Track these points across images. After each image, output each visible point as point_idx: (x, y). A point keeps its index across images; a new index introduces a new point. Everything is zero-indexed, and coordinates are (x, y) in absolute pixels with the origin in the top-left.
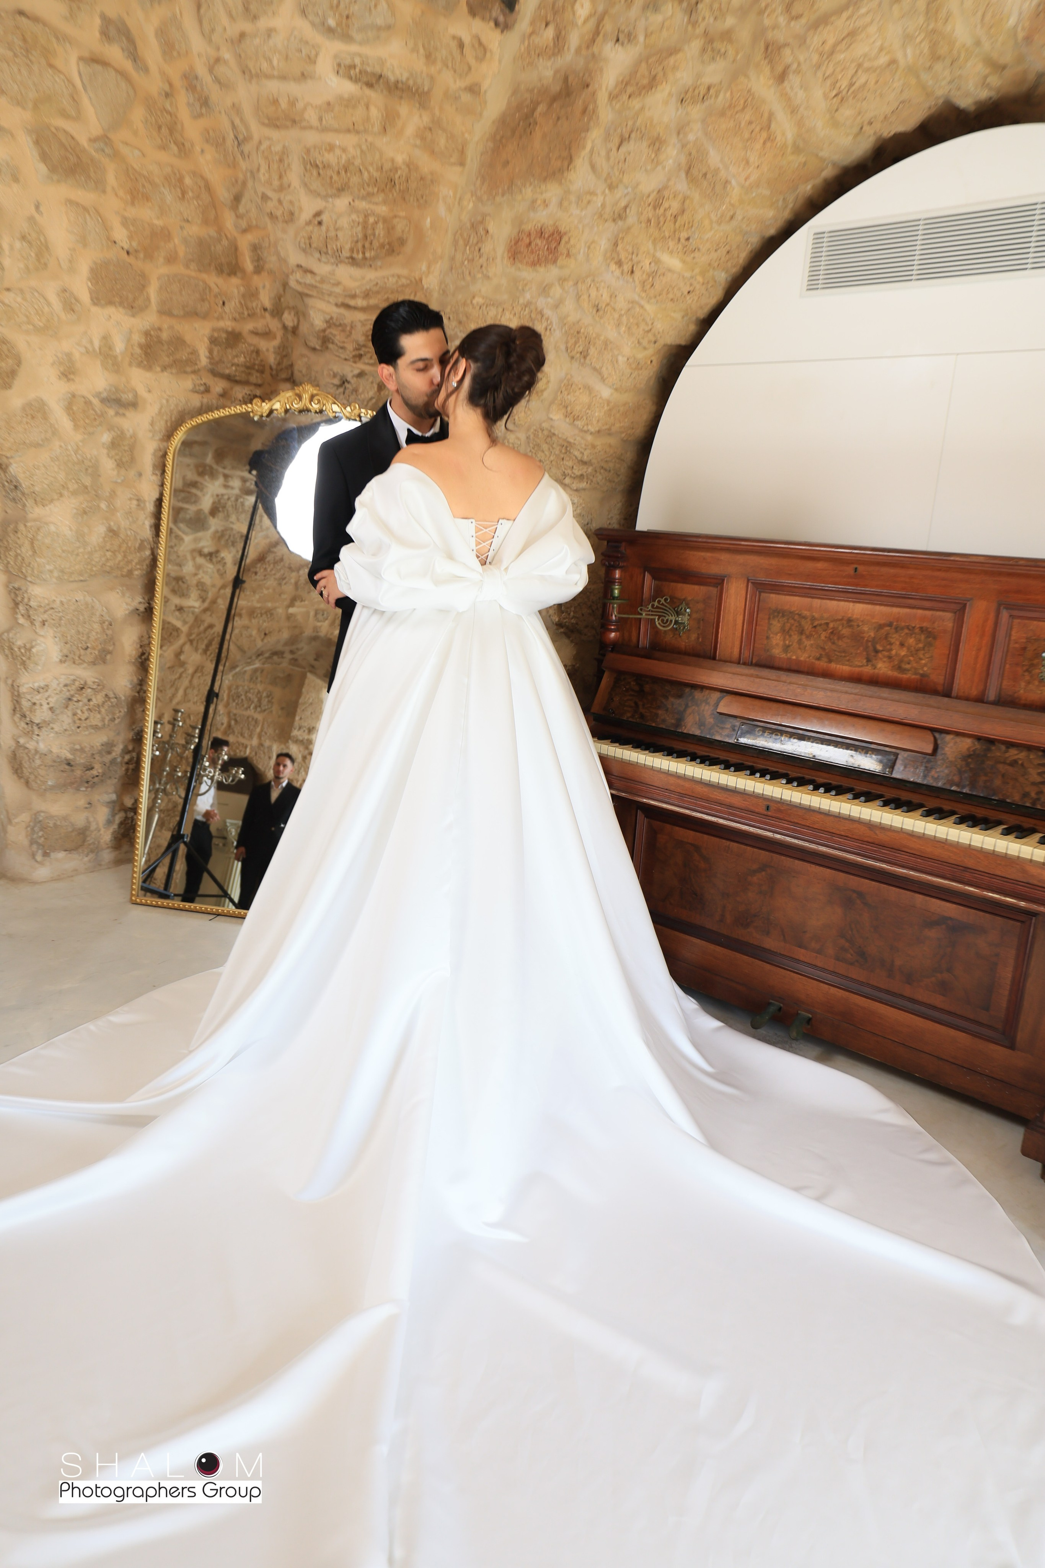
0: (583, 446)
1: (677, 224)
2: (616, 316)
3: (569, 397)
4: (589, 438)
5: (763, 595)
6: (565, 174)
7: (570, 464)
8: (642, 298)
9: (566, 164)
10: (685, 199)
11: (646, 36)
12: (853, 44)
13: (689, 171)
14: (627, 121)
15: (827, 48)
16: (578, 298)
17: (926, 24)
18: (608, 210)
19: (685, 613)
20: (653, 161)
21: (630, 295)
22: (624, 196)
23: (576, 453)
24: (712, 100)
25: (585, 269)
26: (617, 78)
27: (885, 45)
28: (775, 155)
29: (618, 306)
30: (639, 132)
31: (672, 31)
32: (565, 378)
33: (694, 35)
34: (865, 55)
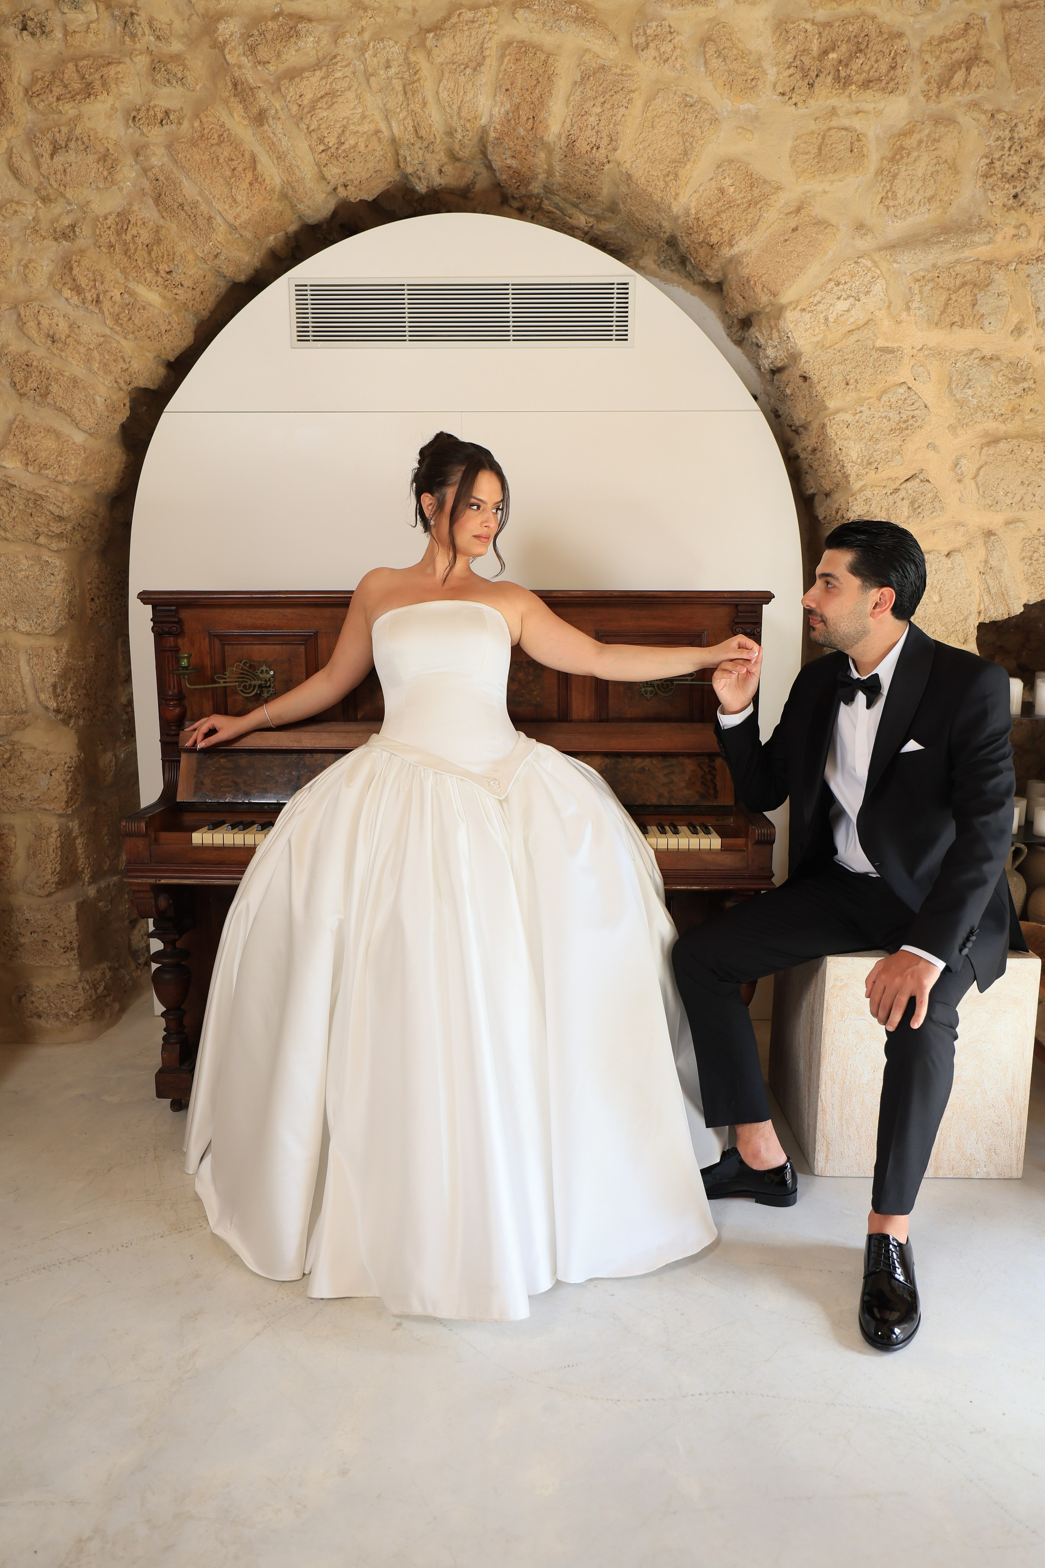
0: (60, 499)
1: (153, 255)
2: (83, 350)
3: (28, 441)
4: (66, 490)
7: (42, 520)
8: (117, 333)
10: (158, 230)
11: (65, 33)
12: (333, 104)
13: (158, 199)
14: (59, 126)
15: (305, 102)
16: (21, 324)
17: (405, 104)
18: (44, 226)
19: (268, 676)
20: (106, 178)
21: (99, 328)
22: (68, 212)
23: (51, 508)
24: (174, 126)
25: (21, 291)
26: (33, 73)
27: (367, 113)
28: (265, 199)
29: (83, 339)
30: (80, 142)
31: (101, 37)
32: (15, 419)
33: (135, 50)
34: (348, 118)
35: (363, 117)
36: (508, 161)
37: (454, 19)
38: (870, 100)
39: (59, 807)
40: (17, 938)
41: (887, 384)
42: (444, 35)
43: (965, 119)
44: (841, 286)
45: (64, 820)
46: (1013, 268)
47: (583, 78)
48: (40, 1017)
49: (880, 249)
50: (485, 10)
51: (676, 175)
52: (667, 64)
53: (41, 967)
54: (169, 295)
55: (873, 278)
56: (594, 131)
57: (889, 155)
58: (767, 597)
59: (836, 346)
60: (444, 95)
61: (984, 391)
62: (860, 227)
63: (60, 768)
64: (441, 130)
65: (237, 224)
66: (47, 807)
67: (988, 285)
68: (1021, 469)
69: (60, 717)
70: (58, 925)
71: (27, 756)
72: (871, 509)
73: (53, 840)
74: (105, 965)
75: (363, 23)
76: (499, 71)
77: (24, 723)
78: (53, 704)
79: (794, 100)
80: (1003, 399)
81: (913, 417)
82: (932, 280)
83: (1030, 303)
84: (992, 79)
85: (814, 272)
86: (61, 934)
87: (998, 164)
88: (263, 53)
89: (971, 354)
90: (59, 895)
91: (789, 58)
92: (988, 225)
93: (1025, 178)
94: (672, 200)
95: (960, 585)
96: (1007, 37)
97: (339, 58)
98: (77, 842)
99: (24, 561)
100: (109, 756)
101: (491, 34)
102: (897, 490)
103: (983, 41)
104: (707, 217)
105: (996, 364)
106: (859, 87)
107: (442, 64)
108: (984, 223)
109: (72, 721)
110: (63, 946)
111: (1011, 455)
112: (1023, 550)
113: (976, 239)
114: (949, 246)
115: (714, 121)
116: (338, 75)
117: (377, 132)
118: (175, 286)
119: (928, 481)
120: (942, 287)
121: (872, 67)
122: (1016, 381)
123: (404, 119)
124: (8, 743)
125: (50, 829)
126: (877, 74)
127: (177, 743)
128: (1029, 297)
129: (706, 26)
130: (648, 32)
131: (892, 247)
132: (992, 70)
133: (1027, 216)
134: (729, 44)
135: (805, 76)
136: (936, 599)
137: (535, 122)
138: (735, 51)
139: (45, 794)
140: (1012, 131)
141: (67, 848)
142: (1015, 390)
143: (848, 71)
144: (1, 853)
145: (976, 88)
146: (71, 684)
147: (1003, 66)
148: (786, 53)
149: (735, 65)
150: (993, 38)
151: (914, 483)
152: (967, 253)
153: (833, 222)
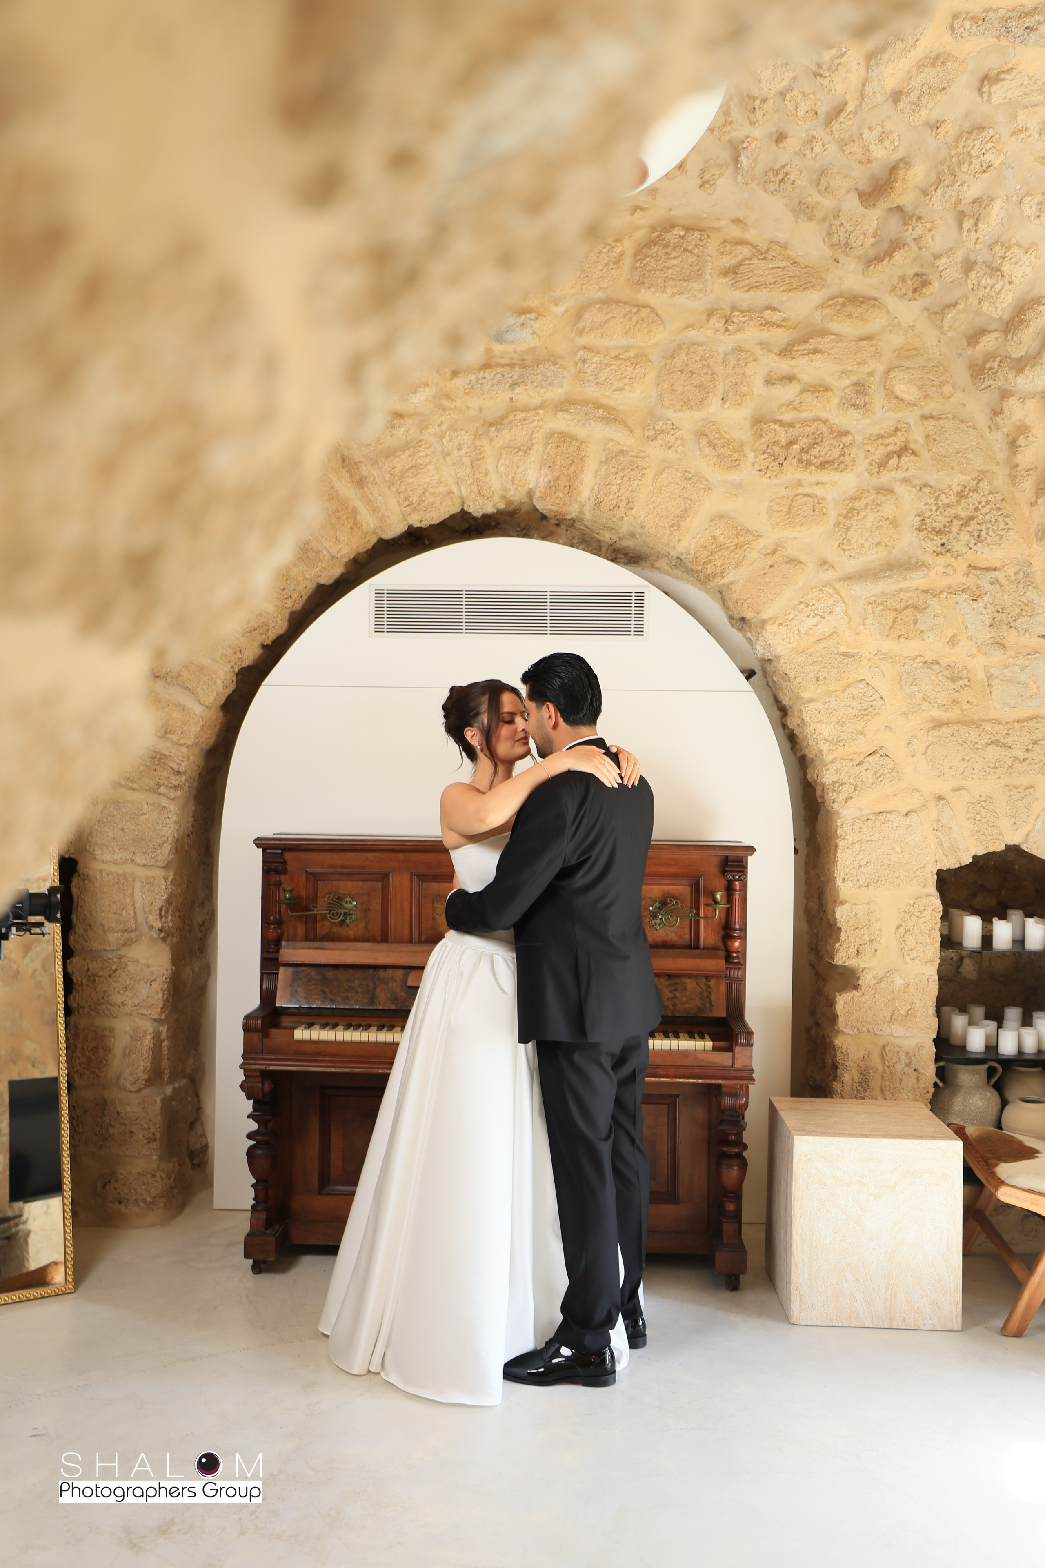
0: (180, 758)
4: (185, 750)
5: (425, 884)
7: (165, 774)
12: (418, 474)
15: (396, 472)
17: (472, 474)
19: (351, 906)
23: (171, 764)
27: (442, 480)
28: (361, 538)
34: (428, 483)
35: (440, 482)
36: (549, 507)
37: (511, 418)
38: (824, 476)
39: (155, 1012)
40: (107, 1130)
41: (850, 681)
42: (503, 429)
43: (901, 490)
44: (810, 607)
45: (156, 1024)
46: (945, 596)
47: (607, 459)
48: (120, 1202)
49: (840, 579)
50: (534, 412)
51: (679, 527)
52: (670, 451)
53: (126, 1155)
55: (834, 602)
56: (616, 496)
57: (845, 512)
58: (751, 850)
59: (807, 652)
60: (501, 469)
61: (928, 687)
62: (824, 563)
63: (159, 980)
64: (498, 489)
65: (338, 556)
66: (145, 1012)
67: (925, 609)
68: (960, 748)
69: (162, 935)
70: (145, 1118)
71: (131, 968)
72: (842, 777)
73: (148, 1041)
74: (175, 1159)
75: (443, 419)
76: (544, 454)
77: (132, 940)
78: (158, 925)
80: (944, 693)
81: (872, 706)
82: (882, 604)
83: (960, 622)
84: (918, 464)
85: (788, 595)
86: (146, 1126)
87: (928, 521)
89: (916, 659)
90: (146, 1092)
91: (764, 447)
92: (923, 565)
93: (949, 532)
94: (676, 543)
95: (917, 839)
96: (927, 436)
97: (423, 442)
98: (164, 1044)
99: (146, 807)
100: (188, 970)
101: (538, 429)
102: (862, 763)
103: (910, 437)
104: (703, 557)
105: (936, 667)
106: (817, 467)
107: (501, 448)
108: (920, 563)
109: (169, 939)
110: (147, 1137)
111: (952, 738)
112: (968, 812)
113: (914, 575)
114: (893, 580)
115: (708, 489)
116: (422, 454)
117: (450, 493)
118: (286, 598)
119: (887, 755)
120: (890, 609)
121: (827, 454)
122: (953, 680)
123: (471, 484)
124: (116, 956)
125: (145, 1032)
126: (831, 458)
127: (277, 959)
128: (959, 618)
129: (701, 424)
130: (656, 428)
131: (849, 578)
132: (917, 458)
133: (953, 560)
134: (718, 436)
135: (776, 459)
136: (898, 850)
137: (570, 489)
138: (723, 441)
139: (144, 1001)
140: (936, 499)
141: (156, 1049)
142: (953, 686)
143: (808, 457)
144: (101, 1053)
145: (907, 470)
146: (172, 908)
147: (926, 455)
148: (761, 444)
149: (723, 450)
150: (917, 437)
151: (876, 757)
152: (907, 584)
153: (802, 560)
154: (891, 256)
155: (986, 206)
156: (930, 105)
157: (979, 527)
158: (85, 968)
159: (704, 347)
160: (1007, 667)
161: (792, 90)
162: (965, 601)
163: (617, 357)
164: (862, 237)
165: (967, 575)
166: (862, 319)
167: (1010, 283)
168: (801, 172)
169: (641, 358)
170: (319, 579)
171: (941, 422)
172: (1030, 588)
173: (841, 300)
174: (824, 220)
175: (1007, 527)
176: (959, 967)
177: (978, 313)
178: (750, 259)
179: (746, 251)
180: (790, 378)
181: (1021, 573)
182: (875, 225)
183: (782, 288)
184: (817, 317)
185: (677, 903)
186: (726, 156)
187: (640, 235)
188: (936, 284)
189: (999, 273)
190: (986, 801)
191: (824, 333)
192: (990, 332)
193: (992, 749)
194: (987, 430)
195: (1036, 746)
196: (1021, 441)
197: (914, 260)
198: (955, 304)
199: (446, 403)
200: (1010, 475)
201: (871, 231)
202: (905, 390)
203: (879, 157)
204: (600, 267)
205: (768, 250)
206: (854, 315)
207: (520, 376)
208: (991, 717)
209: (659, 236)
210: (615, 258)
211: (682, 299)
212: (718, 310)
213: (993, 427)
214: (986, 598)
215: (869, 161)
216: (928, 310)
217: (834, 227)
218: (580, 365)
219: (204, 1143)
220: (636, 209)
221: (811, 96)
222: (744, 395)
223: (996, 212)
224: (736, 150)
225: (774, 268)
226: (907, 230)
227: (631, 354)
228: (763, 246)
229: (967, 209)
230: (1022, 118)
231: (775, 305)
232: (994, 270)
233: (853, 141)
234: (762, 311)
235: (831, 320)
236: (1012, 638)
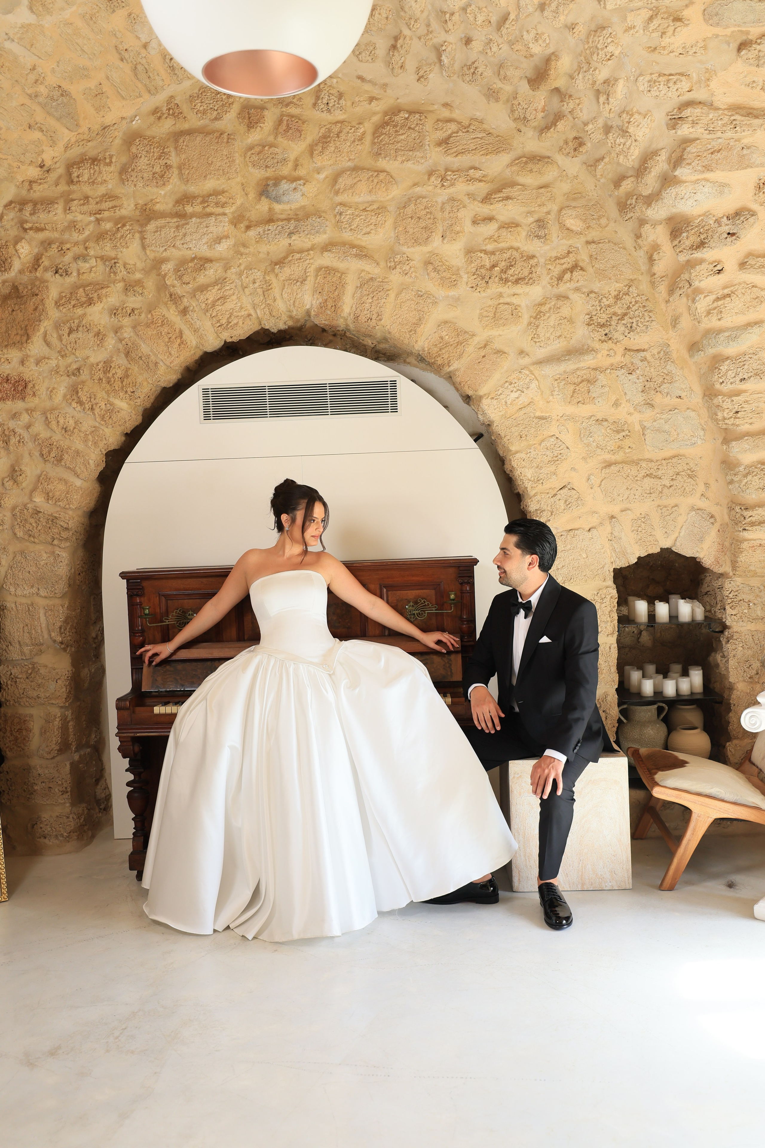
0: (67, 518)
1: (124, 383)
2: (82, 435)
3: (49, 486)
4: (70, 513)
6: (25, 345)
7: (56, 531)
8: (102, 425)
9: (25, 338)
10: (127, 370)
11: (79, 274)
12: (225, 303)
13: (127, 354)
14: (74, 319)
15: (209, 302)
16: (47, 423)
17: (264, 301)
18: (62, 369)
20: (98, 345)
21: (91, 423)
22: (76, 362)
23: (61, 523)
24: (136, 317)
25: (48, 404)
26: (60, 294)
27: (243, 306)
28: (187, 352)
29: (83, 429)
30: (85, 327)
31: (98, 274)
32: (41, 474)
33: (116, 280)
34: (233, 309)
35: (241, 308)
36: (323, 322)
37: (290, 258)
38: (519, 289)
39: (61, 702)
40: (32, 787)
41: (544, 436)
42: (284, 266)
43: (574, 296)
44: (513, 385)
45: (63, 710)
46: (609, 372)
47: (361, 285)
48: (45, 838)
49: (534, 364)
50: (306, 253)
51: (416, 331)
52: (407, 277)
53: (47, 804)
54: (132, 403)
55: (530, 380)
56: (369, 311)
57: (535, 315)
58: (475, 562)
59: (513, 417)
60: (285, 296)
61: (600, 438)
62: (522, 352)
63: (63, 678)
64: (284, 311)
66: (54, 702)
67: (595, 382)
68: (625, 481)
69: (63, 646)
70: (58, 777)
71: (42, 671)
72: (541, 506)
73: (57, 723)
74: (84, 805)
75: (241, 261)
76: (315, 283)
77: (41, 651)
78: (59, 639)
79: (478, 290)
80: (611, 442)
81: (560, 454)
82: (564, 380)
83: (621, 390)
84: (585, 277)
85: (497, 377)
86: (60, 782)
87: (594, 318)
88: (186, 279)
89: (590, 418)
90: (58, 758)
91: (474, 270)
92: (593, 350)
93: (610, 325)
94: (415, 343)
95: (597, 547)
96: (591, 256)
97: (227, 279)
98: (70, 724)
99: (45, 555)
100: (86, 671)
101: (310, 265)
102: (555, 495)
103: (579, 258)
104: (435, 352)
105: (605, 423)
106: (513, 283)
107: (284, 281)
108: (590, 349)
109: (69, 648)
110: (61, 790)
111: (618, 474)
112: (632, 526)
113: (586, 358)
114: (571, 362)
115: (435, 303)
116: (227, 288)
117: (249, 315)
118: (136, 399)
119: (573, 489)
120: (570, 383)
121: (519, 273)
122: (618, 432)
123: (264, 308)
124: (31, 664)
125: (55, 716)
126: (523, 276)
128: (620, 387)
129: (427, 255)
130: (396, 260)
131: (540, 362)
132: (584, 273)
133: (614, 345)
134: (441, 264)
135: (483, 278)
136: (584, 556)
137: (336, 308)
138: (444, 267)
139: (53, 694)
140: (600, 302)
141: (64, 728)
142: (618, 437)
143: (506, 276)
144: (24, 733)
145: (578, 281)
146: (69, 626)
147: (590, 270)
148: (472, 268)
149: (444, 274)
150: (584, 257)
151: (565, 490)
152: (582, 365)
153: (506, 351)
154: (555, 125)
155: (613, 85)
156: (566, 12)
157: (631, 321)
158: (9, 673)
159: (427, 199)
160: (655, 421)
161: (470, 6)
162: (623, 374)
163: (364, 210)
164: (534, 112)
165: (624, 355)
166: (540, 173)
167: (635, 141)
168: (486, 66)
169: (381, 209)
170: (159, 383)
171: (600, 245)
172: (669, 362)
173: (524, 159)
174: (508, 101)
175: (651, 319)
176: (639, 638)
177: (618, 164)
178: (457, 132)
179: (453, 127)
180: (490, 219)
181: (662, 352)
182: (543, 103)
183: (481, 153)
184: (508, 172)
185: (424, 602)
186: (433, 57)
187: (376, 119)
188: (589, 145)
189: (627, 134)
190: (645, 518)
191: (513, 184)
192: (628, 177)
193: (647, 480)
194: (634, 249)
195: (678, 476)
196: (655, 256)
197: (572, 127)
198: (603, 158)
199: (242, 249)
200: (650, 281)
201: (540, 107)
202: (573, 223)
203: (537, 52)
204: (349, 144)
205: (470, 125)
206: (534, 170)
207: (296, 227)
208: (646, 457)
209: (390, 119)
210: (359, 136)
211: (409, 164)
212: (436, 171)
213: (637, 247)
214: (638, 372)
215: (532, 56)
216: (585, 163)
217: (514, 106)
218: (338, 217)
219: (107, 793)
220: (371, 99)
221: (484, 9)
222: (458, 233)
223: (620, 89)
224: (439, 51)
225: (474, 138)
226: (563, 105)
227: (375, 207)
228: (466, 123)
229: (601, 88)
230: (630, 17)
231: (477, 165)
232: (624, 132)
233: (518, 41)
234: (467, 171)
235: (518, 175)
236: (658, 399)
